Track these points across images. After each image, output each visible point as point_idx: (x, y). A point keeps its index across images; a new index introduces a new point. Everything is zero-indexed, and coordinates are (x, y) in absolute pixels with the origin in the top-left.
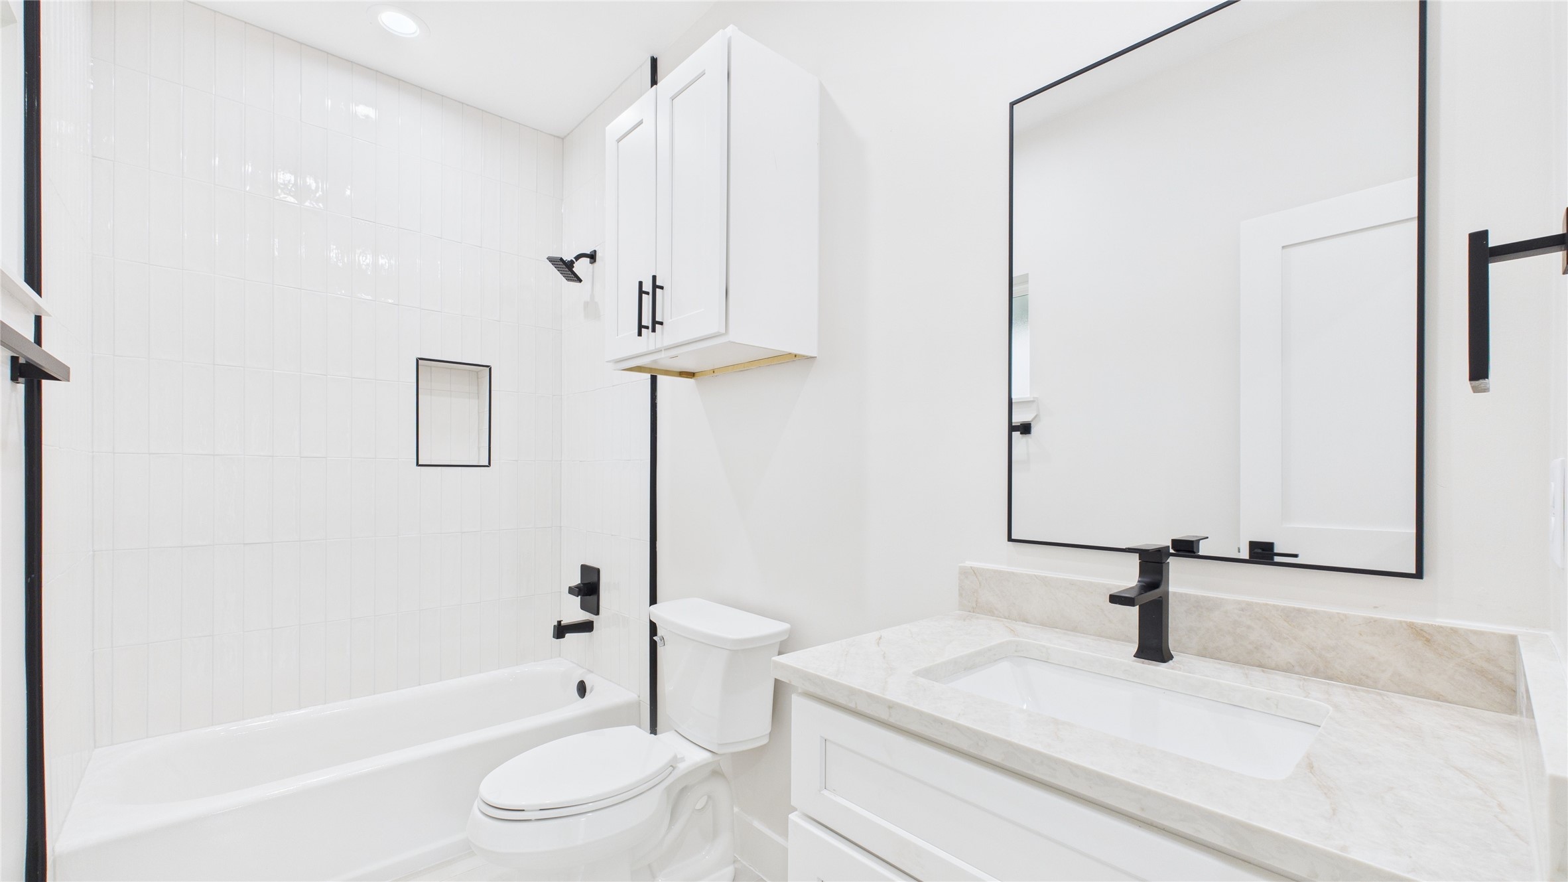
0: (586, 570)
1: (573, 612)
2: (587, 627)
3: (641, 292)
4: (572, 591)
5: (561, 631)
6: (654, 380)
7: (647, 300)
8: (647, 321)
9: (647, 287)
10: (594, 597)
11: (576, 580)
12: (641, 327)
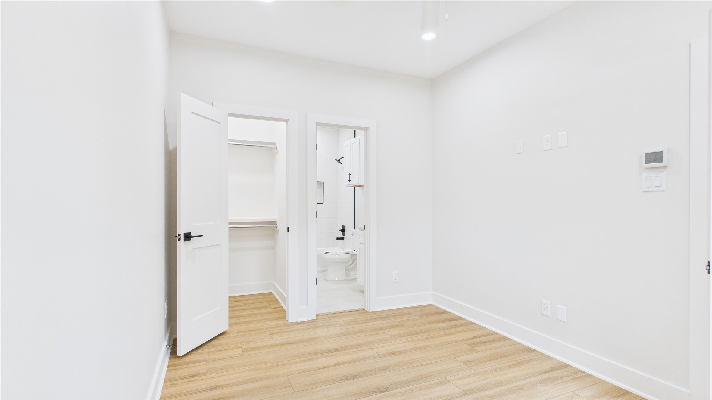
0: (343, 226)
1: (340, 235)
2: (343, 239)
3: (348, 175)
4: (340, 230)
5: (338, 239)
6: (355, 188)
7: (349, 176)
8: (349, 180)
9: (349, 174)
10: (344, 232)
11: (341, 228)
12: (348, 180)
